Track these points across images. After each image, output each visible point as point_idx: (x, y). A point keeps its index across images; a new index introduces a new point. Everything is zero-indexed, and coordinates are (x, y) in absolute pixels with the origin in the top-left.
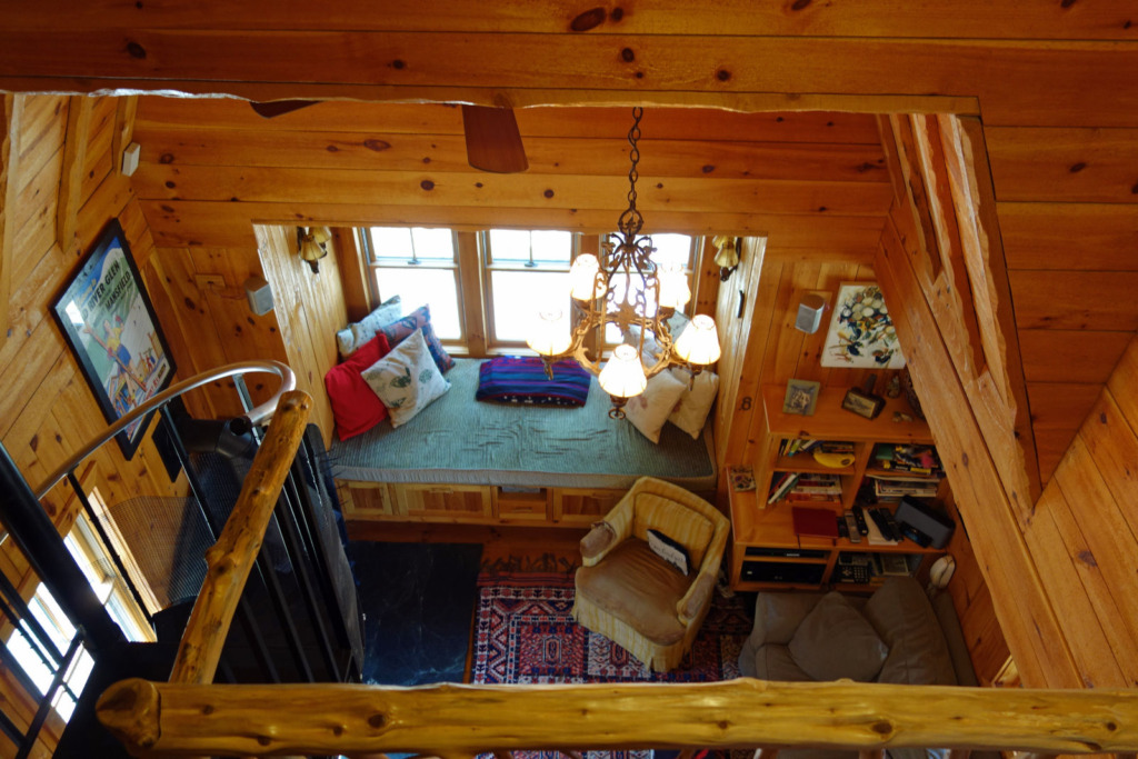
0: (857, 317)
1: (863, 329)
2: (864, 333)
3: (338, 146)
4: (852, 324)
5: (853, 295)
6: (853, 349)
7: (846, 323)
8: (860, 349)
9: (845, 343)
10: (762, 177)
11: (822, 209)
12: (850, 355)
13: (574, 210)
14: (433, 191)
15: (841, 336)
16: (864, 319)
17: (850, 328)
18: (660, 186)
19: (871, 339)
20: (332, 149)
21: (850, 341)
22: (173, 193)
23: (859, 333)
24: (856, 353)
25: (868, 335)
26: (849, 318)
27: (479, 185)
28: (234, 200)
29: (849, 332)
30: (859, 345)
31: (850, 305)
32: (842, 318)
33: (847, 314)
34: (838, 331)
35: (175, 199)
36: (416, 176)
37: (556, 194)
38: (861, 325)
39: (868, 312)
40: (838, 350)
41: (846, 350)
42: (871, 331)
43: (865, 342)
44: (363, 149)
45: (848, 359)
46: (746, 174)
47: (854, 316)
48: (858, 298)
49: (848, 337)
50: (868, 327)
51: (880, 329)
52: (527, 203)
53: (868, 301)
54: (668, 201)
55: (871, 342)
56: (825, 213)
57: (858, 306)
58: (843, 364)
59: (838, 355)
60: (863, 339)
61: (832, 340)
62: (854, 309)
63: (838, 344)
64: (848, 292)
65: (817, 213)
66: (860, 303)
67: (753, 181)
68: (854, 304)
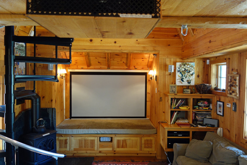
1: (183, 74)
4: (181, 73)
7: (179, 73)
9: (180, 78)
10: (157, 38)
11: (169, 45)
13: (120, 46)
14: (92, 42)
16: (183, 71)
18: (137, 40)
19: (185, 77)
21: (181, 78)
24: (183, 81)
25: (185, 76)
26: (180, 71)
27: (101, 40)
29: (180, 75)
30: (183, 79)
32: (178, 71)
34: (178, 75)
36: (89, 39)
37: (117, 42)
39: (183, 69)
41: (181, 81)
43: (184, 78)
45: (182, 83)
46: (153, 37)
51: (187, 74)
52: (111, 45)
53: (182, 66)
54: (139, 44)
55: (186, 78)
56: (170, 46)
59: (179, 82)
60: (184, 77)
61: (177, 77)
62: (180, 69)
63: (179, 79)
64: (178, 64)
65: (168, 46)
66: (181, 67)
67: (155, 39)
68: (180, 67)
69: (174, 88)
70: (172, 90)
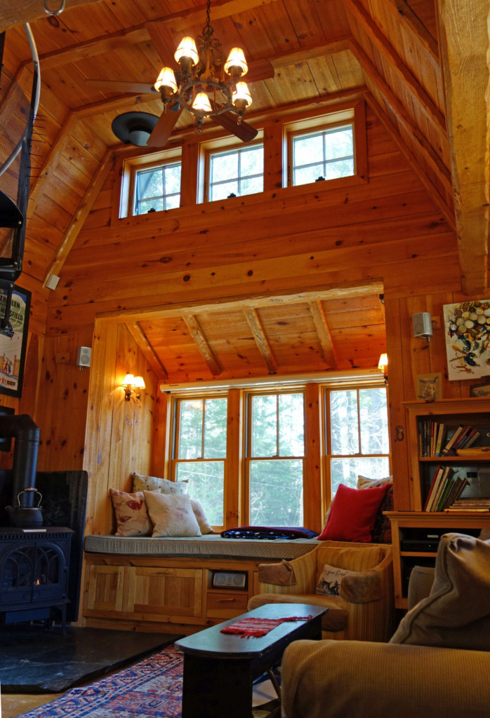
0: (462, 330)
1: (470, 339)
2: (473, 344)
3: (147, 264)
4: (461, 337)
5: (453, 311)
6: (469, 360)
7: (455, 337)
8: (475, 359)
9: (461, 355)
10: (371, 242)
11: (414, 256)
12: (469, 367)
13: (264, 281)
14: (188, 282)
15: (456, 349)
16: (468, 331)
17: (460, 340)
18: (312, 258)
19: (480, 349)
20: (144, 266)
21: (464, 353)
22: (65, 302)
23: (468, 343)
24: (473, 364)
25: (477, 345)
26: (457, 331)
27: (213, 274)
28: (92, 302)
29: (461, 345)
30: (474, 355)
31: (454, 320)
32: (451, 333)
33: (453, 328)
34: (451, 345)
35: (65, 306)
36: (181, 274)
37: (255, 273)
38: (468, 337)
39: (470, 325)
40: (457, 363)
41: (465, 363)
42: (478, 341)
43: (476, 352)
44: (159, 263)
45: (468, 371)
46: (361, 242)
47: (460, 329)
48: (458, 314)
49: (462, 349)
50: (474, 338)
51: (484, 338)
52: (237, 281)
53: (466, 314)
54: (318, 266)
55: (482, 352)
56: (417, 259)
57: (460, 320)
58: (465, 376)
59: (458, 367)
60: (474, 350)
61: (450, 354)
62: (458, 324)
63: (456, 357)
64: (449, 310)
65: (411, 260)
66: (461, 317)
67: (367, 246)
68: (456, 319)
69: (431, 385)
70: (424, 392)
